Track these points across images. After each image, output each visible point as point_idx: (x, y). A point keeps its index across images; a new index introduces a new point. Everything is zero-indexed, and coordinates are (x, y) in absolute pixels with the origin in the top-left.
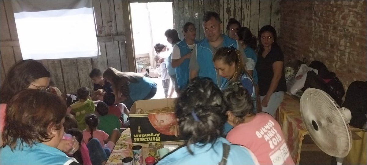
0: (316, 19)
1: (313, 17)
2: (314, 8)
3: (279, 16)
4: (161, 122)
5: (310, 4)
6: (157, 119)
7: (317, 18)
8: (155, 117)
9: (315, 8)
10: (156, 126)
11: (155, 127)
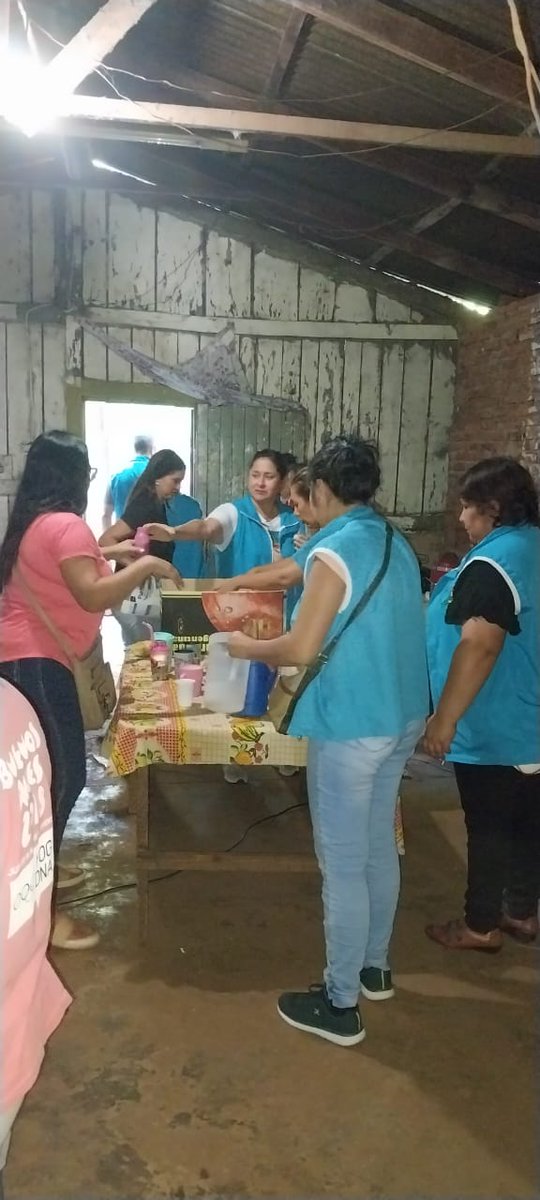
0: (529, 458)
1: (524, 455)
2: (524, 436)
3: (445, 463)
4: (228, 610)
5: (517, 427)
6: (220, 605)
7: (531, 455)
8: (215, 599)
9: (527, 435)
10: (215, 618)
11: (213, 621)
